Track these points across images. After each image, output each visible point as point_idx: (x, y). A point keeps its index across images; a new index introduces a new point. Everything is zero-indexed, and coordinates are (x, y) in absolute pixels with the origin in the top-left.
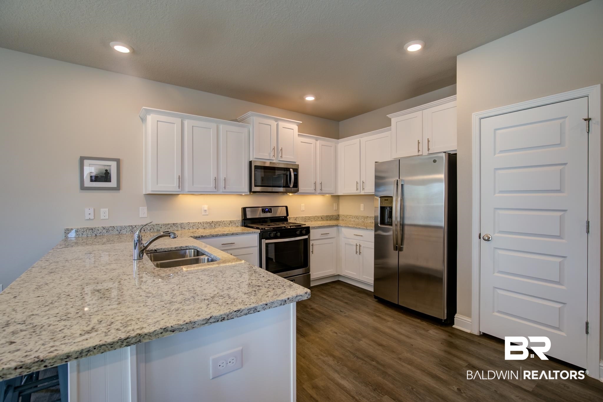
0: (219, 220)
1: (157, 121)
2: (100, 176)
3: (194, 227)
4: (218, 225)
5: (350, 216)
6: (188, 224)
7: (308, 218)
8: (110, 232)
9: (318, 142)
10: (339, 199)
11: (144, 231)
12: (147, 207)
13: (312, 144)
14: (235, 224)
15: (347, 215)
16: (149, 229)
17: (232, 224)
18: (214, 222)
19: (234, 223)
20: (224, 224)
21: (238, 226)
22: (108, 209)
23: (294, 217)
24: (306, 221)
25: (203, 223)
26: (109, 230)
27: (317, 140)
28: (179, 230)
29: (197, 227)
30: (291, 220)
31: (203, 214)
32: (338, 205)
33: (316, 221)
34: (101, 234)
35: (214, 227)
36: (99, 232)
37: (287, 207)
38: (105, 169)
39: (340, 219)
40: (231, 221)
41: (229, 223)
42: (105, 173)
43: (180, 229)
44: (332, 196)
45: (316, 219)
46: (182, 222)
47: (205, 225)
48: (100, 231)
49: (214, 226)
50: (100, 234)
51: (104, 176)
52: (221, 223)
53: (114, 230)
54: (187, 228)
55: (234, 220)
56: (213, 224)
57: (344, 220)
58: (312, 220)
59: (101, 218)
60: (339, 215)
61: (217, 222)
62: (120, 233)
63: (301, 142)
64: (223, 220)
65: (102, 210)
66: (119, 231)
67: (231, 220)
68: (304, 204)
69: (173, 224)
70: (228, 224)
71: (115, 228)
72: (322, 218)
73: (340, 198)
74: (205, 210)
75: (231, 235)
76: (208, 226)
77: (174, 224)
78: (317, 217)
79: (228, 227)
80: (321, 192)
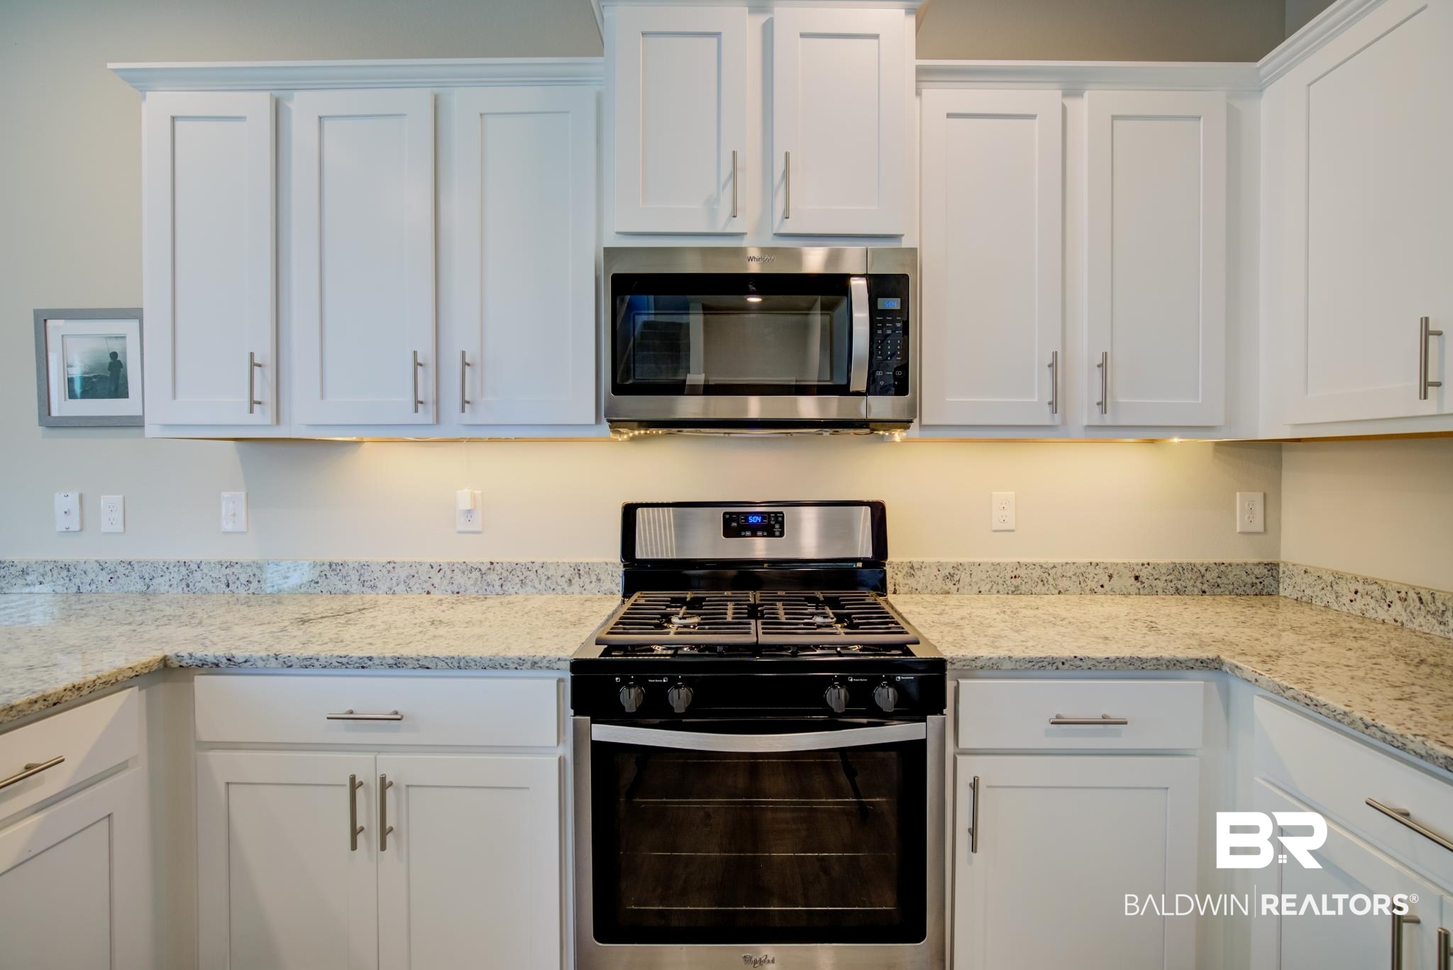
0: (522, 560)
1: (173, 118)
2: (95, 377)
3: (412, 582)
4: (517, 580)
5: (1365, 581)
6: (390, 567)
7: (1038, 572)
8: (119, 581)
9: (1081, 108)
10: (1278, 467)
11: (228, 586)
12: (243, 495)
13: (1033, 117)
14: (599, 580)
15: (1339, 577)
16: (243, 579)
17: (585, 579)
18: (498, 567)
19: (594, 578)
20: (544, 578)
21: (612, 593)
22: (121, 496)
23: (939, 567)
24: (1023, 588)
25: (452, 566)
26: (118, 574)
27: (1072, 91)
28: (352, 590)
29: (427, 587)
30: (923, 580)
31: (460, 528)
32: (1271, 502)
33: (1093, 591)
34: (94, 587)
35: (498, 588)
36: (88, 580)
37: (878, 512)
38: (111, 351)
39: (1286, 589)
40: (577, 565)
41: (567, 576)
42: (110, 364)
43: (355, 588)
44: (1217, 443)
45: (1093, 585)
46: (363, 559)
47: (459, 579)
48: (91, 576)
49: (497, 584)
50: (89, 588)
51: (106, 377)
52: (532, 575)
53: (133, 574)
54: (383, 587)
55: (593, 564)
56: (492, 577)
57: (1310, 603)
58: (1063, 584)
59: (103, 530)
60: (1273, 567)
61: (512, 569)
62: (148, 588)
63: (949, 116)
64: (539, 560)
65: (105, 500)
66: (147, 580)
67: (578, 560)
68: (1014, 493)
69: (330, 565)
70: (563, 582)
71: (136, 566)
72: (1137, 578)
73: (1288, 456)
74: (469, 511)
75: (390, 666)
76: (472, 582)
77: (334, 567)
78: (1099, 570)
79: (564, 592)
80: (1108, 419)
